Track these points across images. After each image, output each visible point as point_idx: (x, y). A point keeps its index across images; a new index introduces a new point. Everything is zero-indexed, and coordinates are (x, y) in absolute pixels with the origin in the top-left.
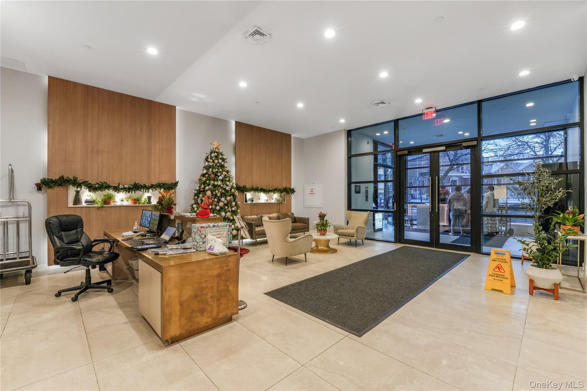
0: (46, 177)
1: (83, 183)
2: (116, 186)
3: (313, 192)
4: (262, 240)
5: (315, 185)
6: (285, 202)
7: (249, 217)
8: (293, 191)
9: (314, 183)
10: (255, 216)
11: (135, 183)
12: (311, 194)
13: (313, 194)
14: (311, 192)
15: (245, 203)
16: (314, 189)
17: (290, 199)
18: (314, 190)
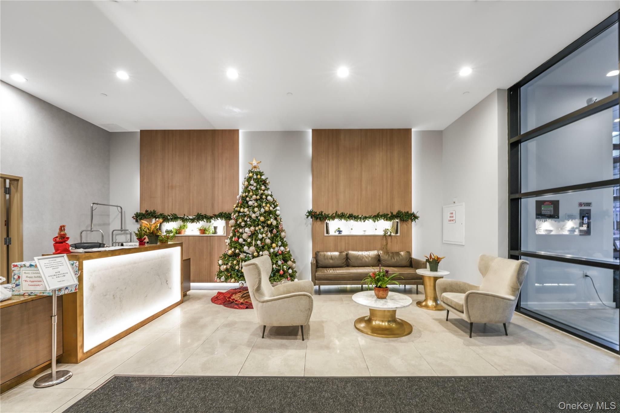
0: (139, 212)
1: (161, 215)
2: (182, 217)
3: (453, 217)
4: (355, 287)
5: (455, 205)
6: (399, 234)
7: (329, 254)
8: (413, 217)
9: (454, 202)
10: (337, 254)
11: (198, 213)
12: (450, 221)
13: (453, 220)
14: (450, 217)
15: (326, 235)
16: (454, 212)
17: (410, 230)
18: (454, 215)
